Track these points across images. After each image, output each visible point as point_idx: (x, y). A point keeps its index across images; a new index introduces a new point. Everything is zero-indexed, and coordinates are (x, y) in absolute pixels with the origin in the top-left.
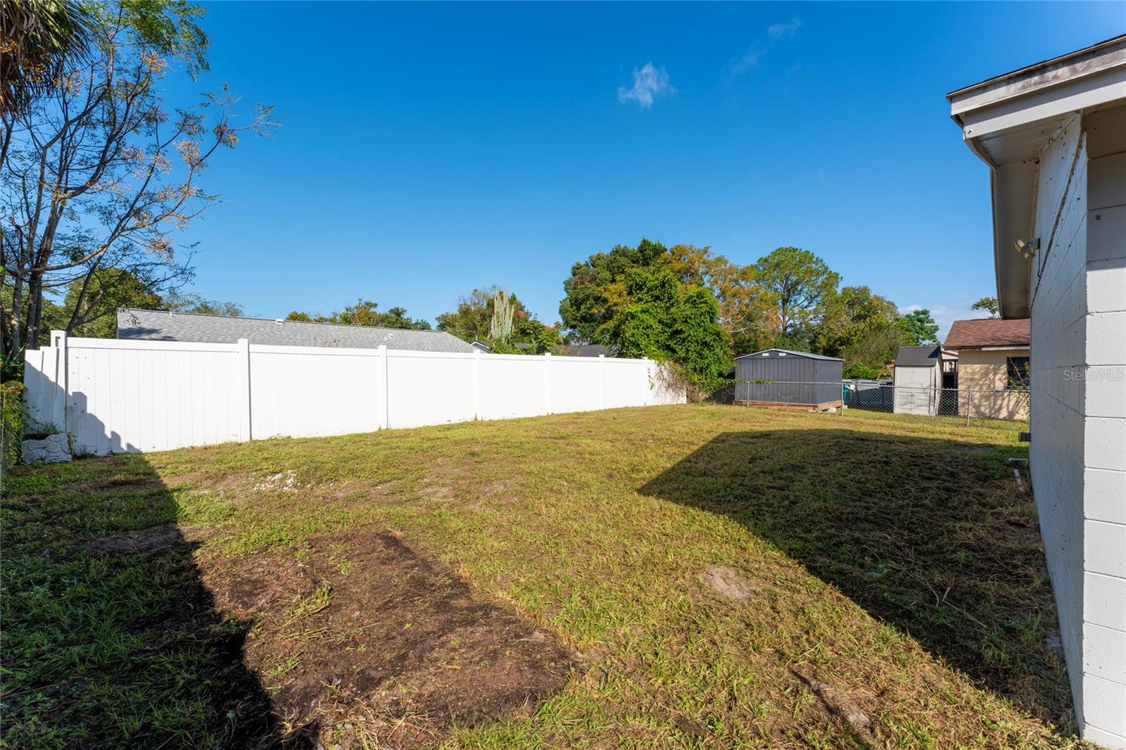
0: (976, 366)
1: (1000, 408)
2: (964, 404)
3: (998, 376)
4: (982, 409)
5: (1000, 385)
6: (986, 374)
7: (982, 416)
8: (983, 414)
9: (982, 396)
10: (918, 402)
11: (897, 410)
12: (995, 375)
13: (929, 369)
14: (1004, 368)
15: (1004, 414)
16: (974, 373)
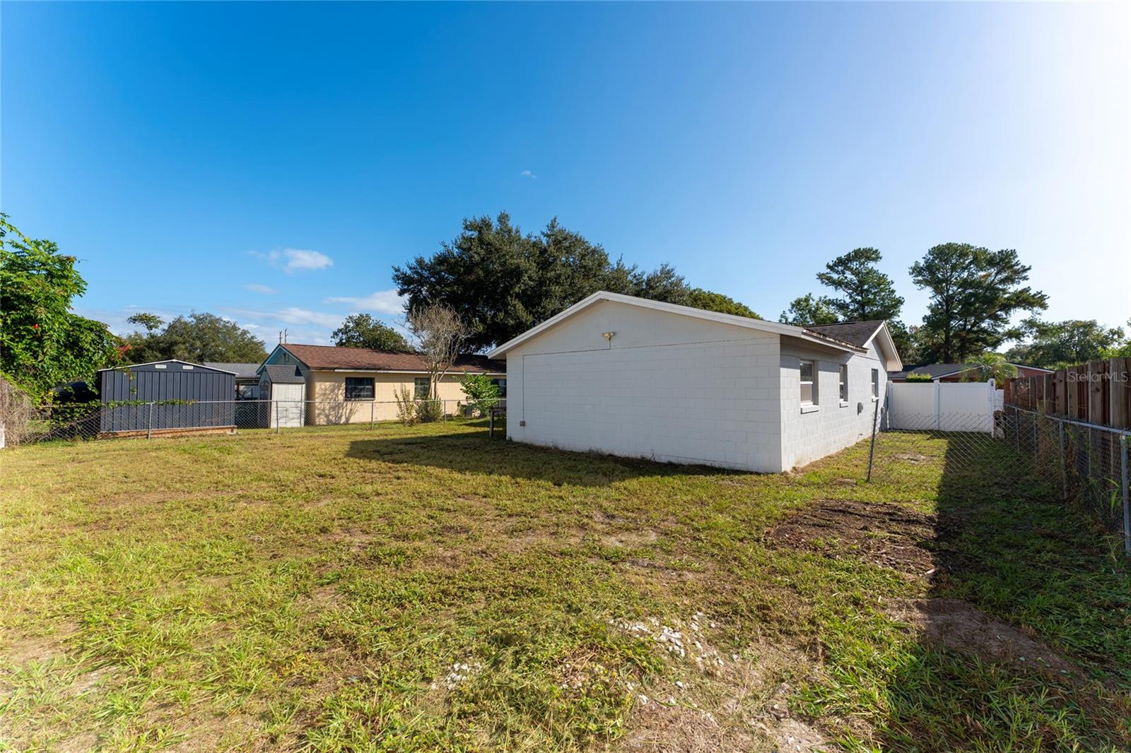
0: (328, 384)
1: (341, 416)
2: (319, 414)
3: (340, 391)
4: (331, 417)
5: (341, 398)
6: (333, 391)
7: (329, 423)
8: (331, 421)
9: (331, 408)
10: (291, 416)
11: (273, 425)
12: (339, 390)
13: (300, 386)
14: (344, 385)
15: (343, 420)
16: (325, 390)
